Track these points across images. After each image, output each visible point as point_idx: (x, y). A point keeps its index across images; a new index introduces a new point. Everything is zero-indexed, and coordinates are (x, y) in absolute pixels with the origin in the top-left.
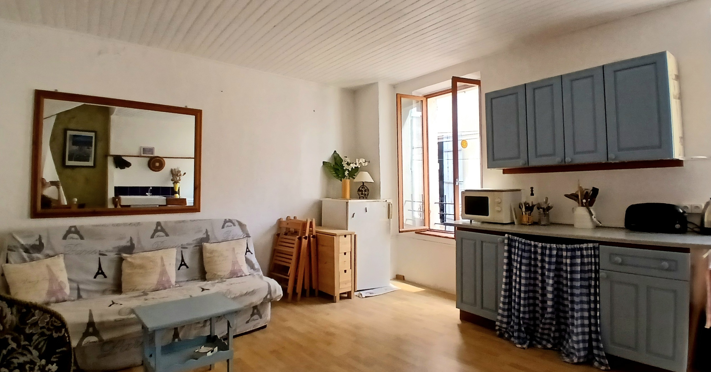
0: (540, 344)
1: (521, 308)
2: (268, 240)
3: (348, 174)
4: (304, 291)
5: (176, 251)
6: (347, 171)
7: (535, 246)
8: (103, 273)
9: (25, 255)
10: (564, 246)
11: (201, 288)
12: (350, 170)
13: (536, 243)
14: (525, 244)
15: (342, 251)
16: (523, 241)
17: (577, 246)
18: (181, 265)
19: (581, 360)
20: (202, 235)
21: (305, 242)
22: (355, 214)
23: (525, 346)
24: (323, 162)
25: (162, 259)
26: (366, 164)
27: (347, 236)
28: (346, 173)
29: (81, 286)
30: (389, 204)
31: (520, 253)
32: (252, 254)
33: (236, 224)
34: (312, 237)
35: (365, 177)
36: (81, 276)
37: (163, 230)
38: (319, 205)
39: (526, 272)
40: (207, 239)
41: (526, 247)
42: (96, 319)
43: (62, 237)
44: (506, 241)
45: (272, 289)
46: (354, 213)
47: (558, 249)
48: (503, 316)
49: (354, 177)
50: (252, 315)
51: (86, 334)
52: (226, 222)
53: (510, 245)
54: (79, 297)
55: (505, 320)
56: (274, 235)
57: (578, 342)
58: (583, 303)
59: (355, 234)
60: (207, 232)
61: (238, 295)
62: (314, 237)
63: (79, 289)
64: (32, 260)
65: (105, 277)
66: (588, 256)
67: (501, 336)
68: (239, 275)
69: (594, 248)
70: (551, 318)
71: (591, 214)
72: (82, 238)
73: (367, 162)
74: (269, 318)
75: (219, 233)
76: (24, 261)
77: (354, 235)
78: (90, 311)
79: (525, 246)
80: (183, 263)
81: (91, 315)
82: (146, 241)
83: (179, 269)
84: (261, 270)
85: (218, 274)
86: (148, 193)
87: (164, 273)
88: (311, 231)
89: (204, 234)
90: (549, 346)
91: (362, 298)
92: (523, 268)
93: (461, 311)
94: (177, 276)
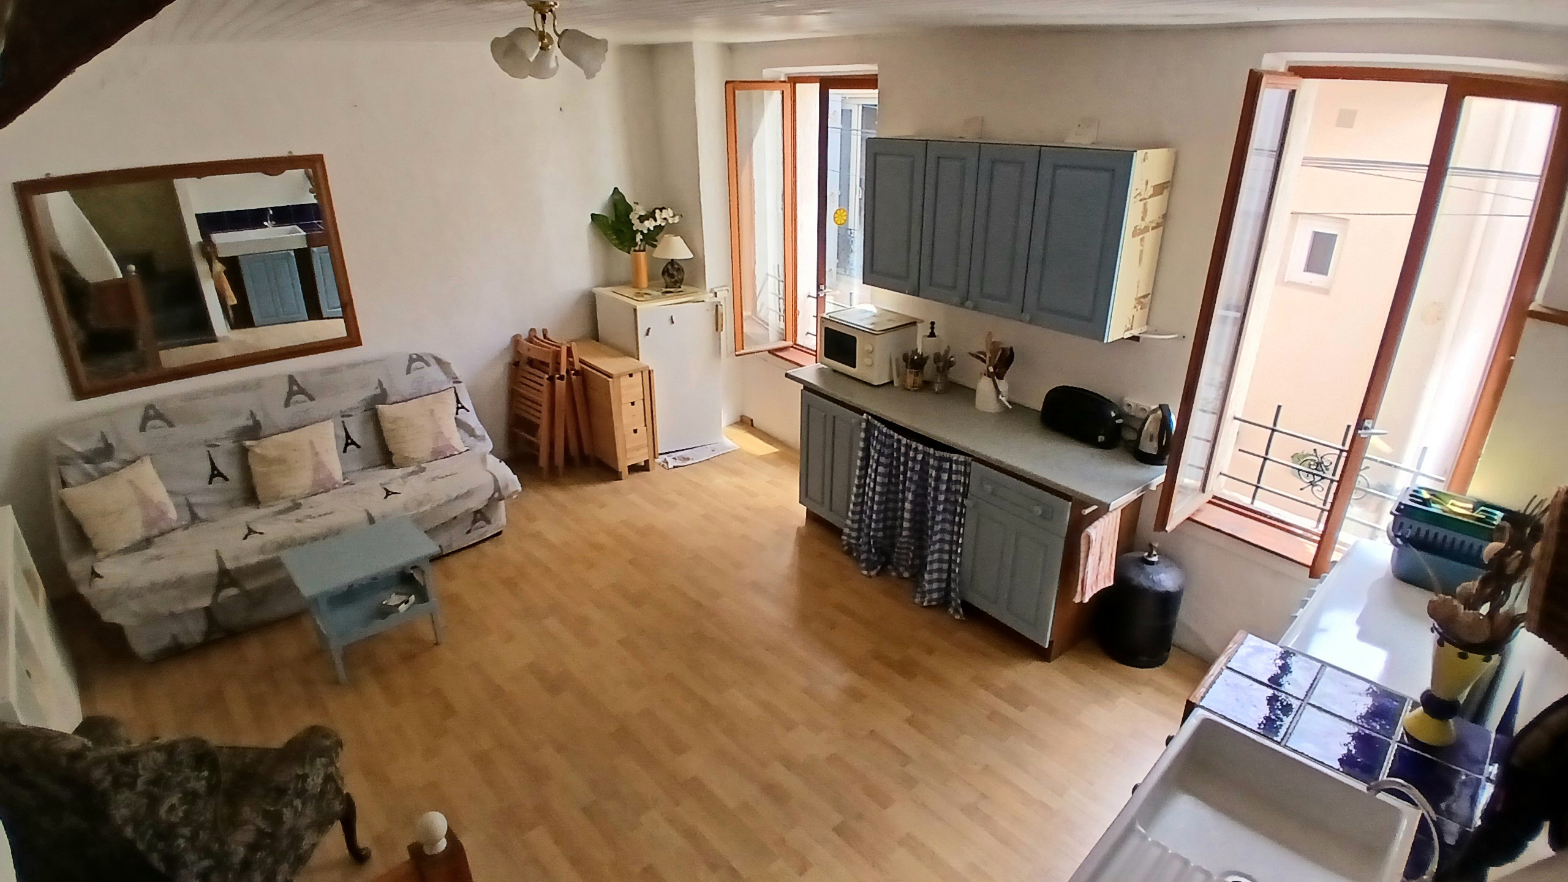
0: (896, 570)
1: (873, 524)
2: (499, 373)
3: (641, 240)
4: (568, 460)
5: (332, 424)
6: (639, 233)
7: (899, 441)
8: (220, 475)
9: (88, 467)
10: (932, 451)
11: (385, 489)
12: (646, 232)
13: (900, 437)
14: (886, 435)
15: (626, 400)
16: (885, 430)
17: (946, 455)
18: (347, 445)
19: (934, 603)
20: (372, 391)
21: (561, 385)
22: (650, 330)
23: (873, 573)
24: (592, 215)
25: (311, 443)
26: (677, 220)
27: (634, 375)
28: (639, 237)
29: (193, 500)
30: (717, 306)
31: (878, 447)
32: (468, 411)
33: (432, 361)
34: (574, 374)
35: (676, 249)
36: (187, 485)
37: (302, 391)
38: (591, 302)
39: (883, 475)
40: (382, 397)
41: (887, 440)
42: (229, 565)
43: (138, 429)
44: (864, 425)
45: (501, 484)
46: (649, 328)
47: (925, 454)
48: (851, 529)
49: (655, 243)
50: (474, 522)
51: (220, 587)
52: (411, 360)
53: (867, 430)
54: (194, 518)
55: (854, 534)
56: (510, 364)
57: (930, 582)
58: (944, 532)
59: (651, 369)
60: (380, 383)
61: (443, 501)
62: (577, 373)
63: (190, 506)
64: (103, 474)
65: (226, 479)
66: (957, 472)
67: (849, 553)
68: (448, 455)
69: (965, 464)
70: (907, 542)
71: (998, 392)
72: (171, 425)
73: (678, 217)
74: (504, 521)
75: (402, 384)
76: (90, 478)
77: (647, 372)
78: (217, 551)
79: (885, 437)
80: (349, 441)
81: (220, 559)
82: (277, 413)
83: (345, 451)
84: (487, 436)
85: (412, 456)
86: (267, 221)
87: (319, 466)
88: (571, 364)
89: (377, 388)
90: (906, 575)
91: (669, 469)
92: (881, 469)
93: (807, 509)
94: (343, 463)
